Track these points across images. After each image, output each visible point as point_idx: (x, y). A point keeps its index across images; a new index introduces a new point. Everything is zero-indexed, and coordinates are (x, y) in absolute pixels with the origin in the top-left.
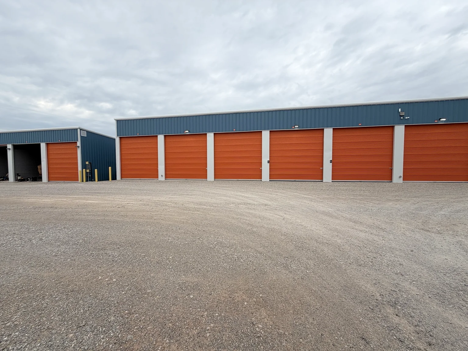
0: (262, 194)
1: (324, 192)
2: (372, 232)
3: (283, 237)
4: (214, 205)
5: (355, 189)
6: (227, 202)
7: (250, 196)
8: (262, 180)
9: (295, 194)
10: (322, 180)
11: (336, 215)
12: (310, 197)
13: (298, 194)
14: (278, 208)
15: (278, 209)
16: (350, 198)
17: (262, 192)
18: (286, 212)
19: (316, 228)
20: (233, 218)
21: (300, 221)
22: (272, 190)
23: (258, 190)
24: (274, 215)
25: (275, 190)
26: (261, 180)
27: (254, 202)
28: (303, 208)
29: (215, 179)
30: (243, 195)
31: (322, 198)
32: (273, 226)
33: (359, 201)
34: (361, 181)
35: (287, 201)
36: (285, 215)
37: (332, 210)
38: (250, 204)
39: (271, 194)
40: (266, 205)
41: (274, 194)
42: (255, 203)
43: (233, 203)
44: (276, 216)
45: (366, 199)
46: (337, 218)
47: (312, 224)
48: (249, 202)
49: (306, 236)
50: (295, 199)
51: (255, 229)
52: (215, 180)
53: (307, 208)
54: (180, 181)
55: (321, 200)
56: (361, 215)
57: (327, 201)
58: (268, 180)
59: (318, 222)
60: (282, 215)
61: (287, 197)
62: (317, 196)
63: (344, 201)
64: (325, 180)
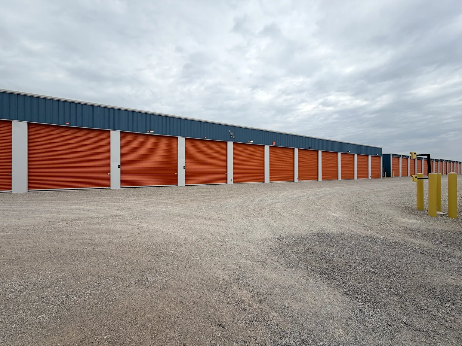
0: (110, 203)
1: (179, 195)
2: (218, 224)
3: (137, 249)
4: (24, 228)
5: (204, 191)
6: (51, 220)
7: (93, 207)
8: (111, 187)
9: (151, 200)
10: (177, 184)
11: (190, 215)
12: (166, 201)
13: (155, 200)
14: (132, 217)
16: (200, 199)
18: (141, 221)
19: (173, 231)
20: (62, 241)
21: (157, 227)
22: (123, 198)
23: (105, 199)
24: (126, 226)
25: (127, 198)
26: (110, 188)
27: (98, 215)
28: (160, 213)
29: (29, 190)
30: (81, 207)
31: (177, 201)
32: (125, 239)
33: (207, 201)
34: (207, 184)
35: (143, 208)
36: (140, 224)
37: (186, 211)
39: (123, 202)
40: (115, 216)
41: (127, 203)
42: (101, 215)
43: (63, 220)
44: (129, 226)
45: (212, 198)
46: (191, 218)
47: (169, 228)
48: (90, 216)
49: (164, 241)
50: (151, 206)
51: (98, 249)
52: (28, 191)
53: (164, 213)
55: (177, 204)
56: (209, 211)
57: (182, 204)
58: (119, 187)
59: (175, 225)
60: (136, 224)
61: (142, 204)
62: (173, 200)
63: (196, 202)
64: (179, 184)
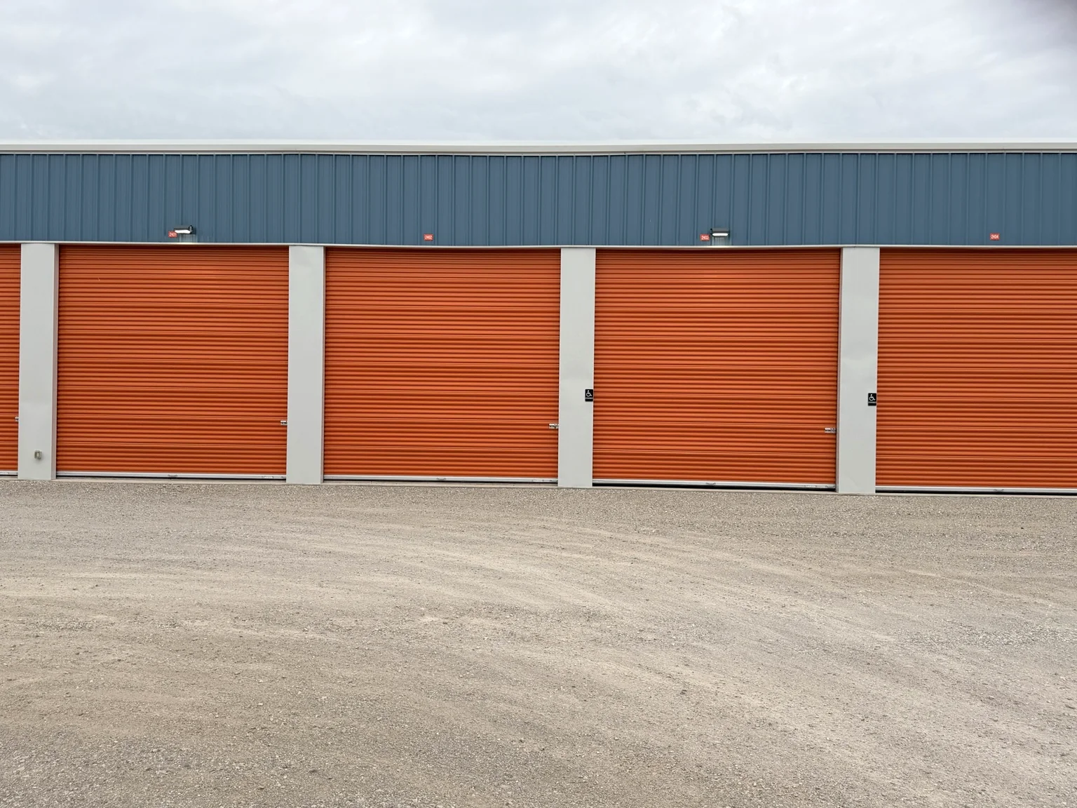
0: (564, 554)
1: (847, 545)
2: (1067, 749)
3: (692, 791)
4: (339, 621)
5: (979, 529)
6: (401, 602)
7: (510, 566)
8: (559, 480)
9: (719, 555)
10: (835, 482)
11: (909, 664)
12: (786, 571)
13: (735, 558)
14: (653, 632)
15: (650, 637)
16: (960, 578)
17: (565, 544)
18: (690, 656)
19: (834, 739)
20: (447, 693)
21: (756, 703)
22: (608, 534)
23: (544, 534)
24: (637, 672)
25: (621, 536)
26: (556, 483)
27: (532, 602)
28: (766, 632)
29: (328, 476)
30: (476, 560)
31: (840, 578)
32: (641, 734)
33: (999, 592)
34: (999, 489)
35: (688, 595)
36: (687, 671)
37: (889, 638)
38: (514, 610)
39: (609, 556)
40: (591, 616)
41: (624, 558)
42: (544, 606)
43: (434, 609)
44: (646, 674)
45: (1026, 581)
46: (915, 682)
47: (810, 717)
48: (507, 602)
49: (795, 780)
50: (720, 586)
51: (558, 754)
52: (325, 480)
53: (782, 632)
54: (138, 486)
55: (837, 591)
56: (1012, 661)
57: (866, 594)
58: (588, 481)
59: (837, 707)
60: (672, 670)
61: (681, 570)
62: (819, 569)
63: (935, 593)
64: (845, 483)
